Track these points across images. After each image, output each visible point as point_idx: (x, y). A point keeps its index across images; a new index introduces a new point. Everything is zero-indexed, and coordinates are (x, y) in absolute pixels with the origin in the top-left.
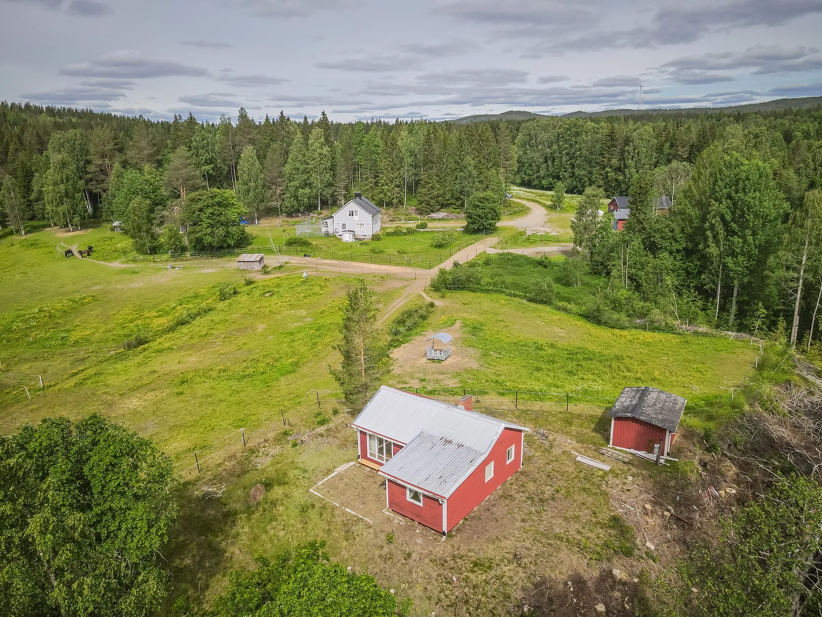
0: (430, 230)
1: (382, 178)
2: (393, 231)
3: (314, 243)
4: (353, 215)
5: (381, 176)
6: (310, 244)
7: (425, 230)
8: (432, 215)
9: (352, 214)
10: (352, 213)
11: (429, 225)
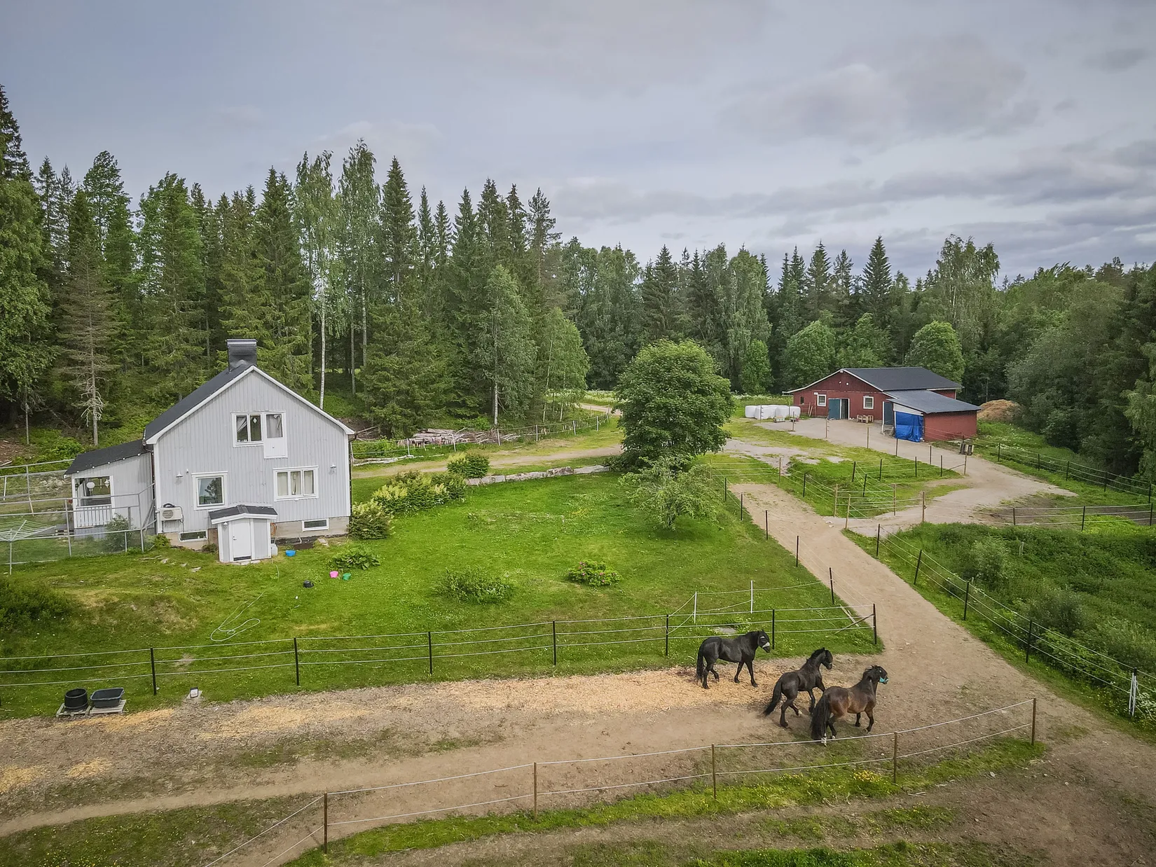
0: (500, 479)
1: (243, 319)
2: (404, 493)
3: (90, 598)
4: (257, 436)
5: (238, 312)
6: (65, 611)
7: (487, 480)
8: (419, 437)
9: (251, 430)
10: (256, 426)
11: (494, 463)
